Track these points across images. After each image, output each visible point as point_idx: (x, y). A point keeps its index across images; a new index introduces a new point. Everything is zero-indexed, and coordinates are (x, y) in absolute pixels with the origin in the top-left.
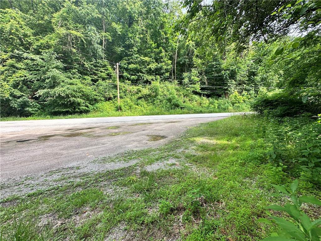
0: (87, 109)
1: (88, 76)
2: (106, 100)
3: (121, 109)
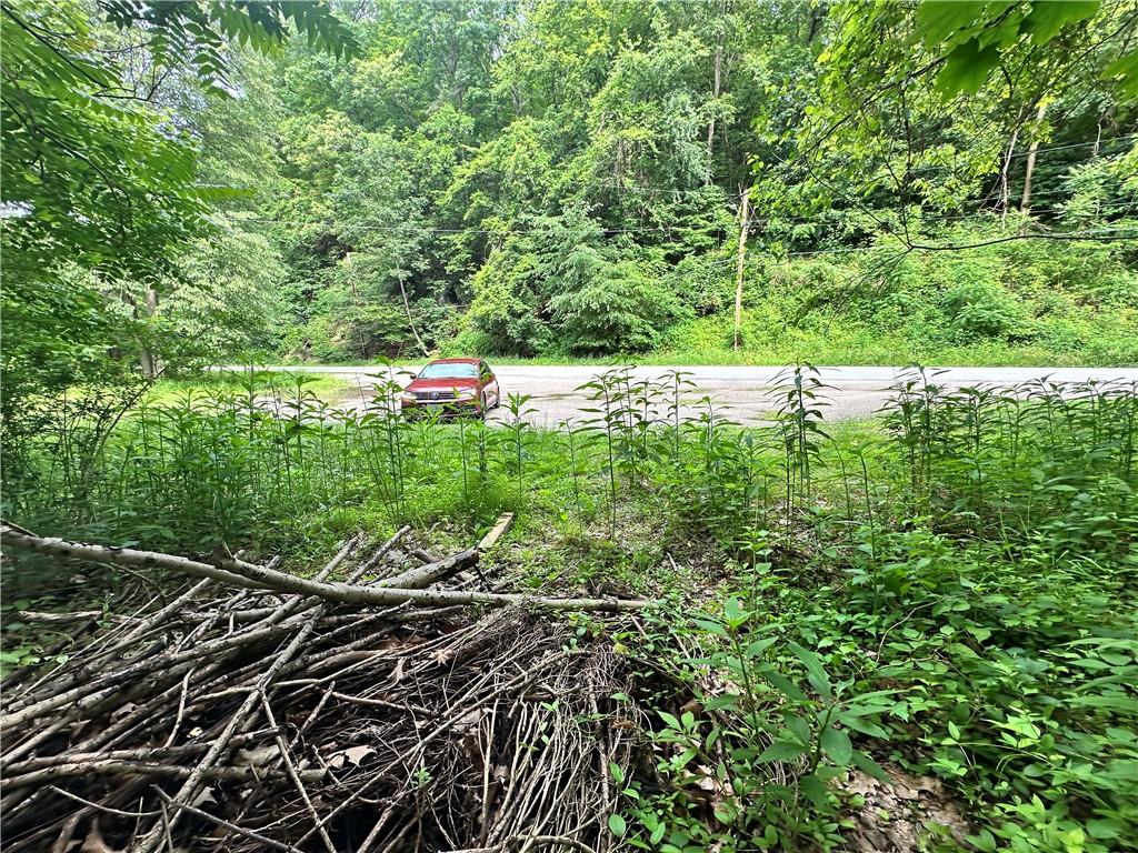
0: (646, 341)
1: (659, 244)
2: (700, 315)
3: (740, 343)
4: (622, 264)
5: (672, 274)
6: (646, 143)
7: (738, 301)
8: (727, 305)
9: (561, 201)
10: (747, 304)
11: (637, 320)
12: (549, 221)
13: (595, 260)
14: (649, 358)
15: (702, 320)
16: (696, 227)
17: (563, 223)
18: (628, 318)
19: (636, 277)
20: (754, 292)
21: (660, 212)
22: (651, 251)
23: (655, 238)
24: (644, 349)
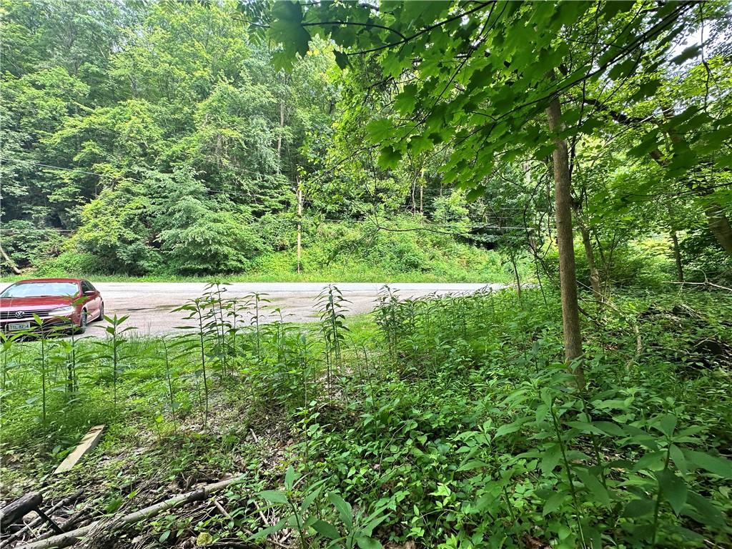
0: (239, 265)
1: (248, 204)
2: (276, 250)
3: (301, 269)
4: (222, 213)
5: (258, 224)
6: (238, 140)
7: (299, 243)
8: (293, 245)
9: (172, 164)
10: (304, 246)
11: (233, 251)
12: (160, 176)
13: (200, 208)
14: (242, 277)
15: (278, 253)
16: (272, 197)
17: (173, 179)
18: (226, 250)
19: (232, 223)
20: (307, 239)
21: (247, 184)
22: (242, 207)
23: (245, 199)
24: (238, 271)
